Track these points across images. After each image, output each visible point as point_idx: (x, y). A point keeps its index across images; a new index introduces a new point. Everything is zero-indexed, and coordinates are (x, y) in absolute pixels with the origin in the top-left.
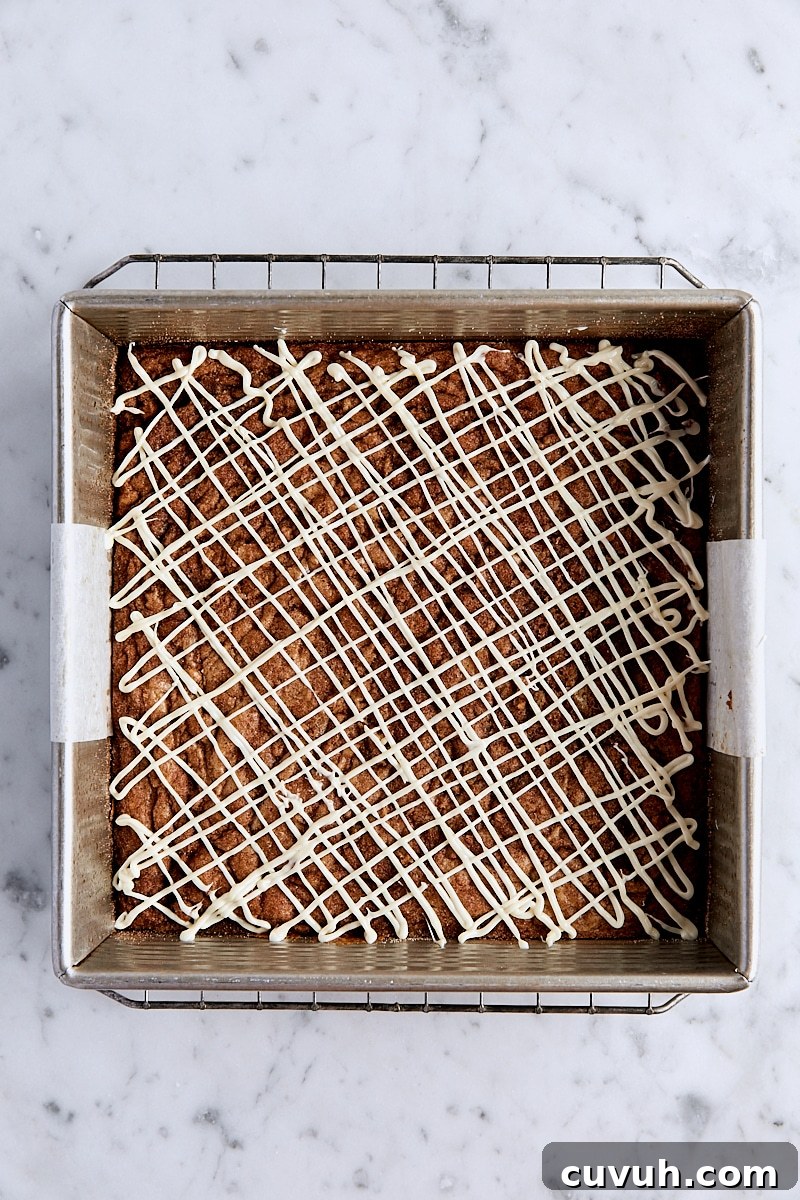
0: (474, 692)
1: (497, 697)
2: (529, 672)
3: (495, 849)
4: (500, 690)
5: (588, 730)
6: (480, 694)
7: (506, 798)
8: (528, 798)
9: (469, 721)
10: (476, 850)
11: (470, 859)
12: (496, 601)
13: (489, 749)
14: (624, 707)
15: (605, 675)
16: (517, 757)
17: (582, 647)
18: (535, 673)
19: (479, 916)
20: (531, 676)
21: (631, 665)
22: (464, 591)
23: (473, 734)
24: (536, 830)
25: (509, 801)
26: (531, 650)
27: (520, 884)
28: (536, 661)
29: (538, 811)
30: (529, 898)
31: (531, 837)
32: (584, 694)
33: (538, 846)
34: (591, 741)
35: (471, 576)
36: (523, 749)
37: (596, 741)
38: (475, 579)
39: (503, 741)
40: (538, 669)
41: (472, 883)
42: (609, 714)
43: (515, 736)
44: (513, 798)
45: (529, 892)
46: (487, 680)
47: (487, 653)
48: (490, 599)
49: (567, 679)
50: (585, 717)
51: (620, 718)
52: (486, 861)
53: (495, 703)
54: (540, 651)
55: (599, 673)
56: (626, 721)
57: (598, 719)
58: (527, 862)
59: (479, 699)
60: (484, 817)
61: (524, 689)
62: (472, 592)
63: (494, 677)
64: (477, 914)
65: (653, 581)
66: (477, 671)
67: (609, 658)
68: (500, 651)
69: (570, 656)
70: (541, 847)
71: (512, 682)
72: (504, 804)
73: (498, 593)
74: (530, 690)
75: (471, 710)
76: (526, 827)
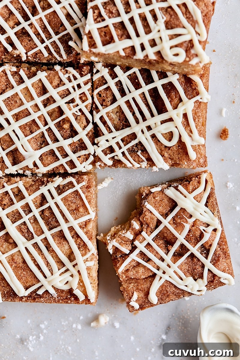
0: (30, 114)
1: (48, 119)
2: (73, 101)
3: (43, 236)
4: (50, 114)
5: (119, 139)
6: (35, 116)
7: (53, 198)
8: (70, 199)
9: (26, 136)
10: (29, 236)
11: (23, 243)
12: (48, 43)
13: (41, 159)
14: (147, 123)
15: (134, 99)
16: (62, 165)
17: (117, 76)
18: (78, 101)
19: (30, 286)
20: (75, 104)
21: (154, 92)
22: (23, 34)
23: (28, 146)
24: (75, 224)
25: (55, 200)
26: (75, 83)
27: (61, 264)
28: (79, 92)
29: (77, 209)
30: (68, 274)
31: (71, 229)
32: (117, 112)
33: (76, 236)
34: (120, 148)
35: (29, 22)
36: (68, 159)
37: (125, 149)
38: (31, 25)
39: (52, 152)
40: (81, 98)
41: (24, 262)
42: (136, 128)
43: (61, 149)
44: (58, 199)
45: (67, 270)
46: (41, 106)
47: (40, 85)
48: (43, 42)
49: (104, 100)
50: (117, 130)
51: (142, 131)
52: (36, 245)
53: (46, 124)
54: (82, 85)
55: (129, 97)
56: (148, 134)
57: (127, 132)
58: (67, 247)
59: (34, 120)
60: (36, 212)
61: (69, 113)
62: (29, 35)
63: (46, 103)
64: (28, 285)
65: (169, 26)
66: (32, 99)
67: (137, 86)
68: (51, 83)
69: (106, 83)
70: (78, 236)
71: (59, 107)
72: (51, 203)
73: (49, 37)
74: (74, 114)
75: (28, 128)
76: (67, 221)
